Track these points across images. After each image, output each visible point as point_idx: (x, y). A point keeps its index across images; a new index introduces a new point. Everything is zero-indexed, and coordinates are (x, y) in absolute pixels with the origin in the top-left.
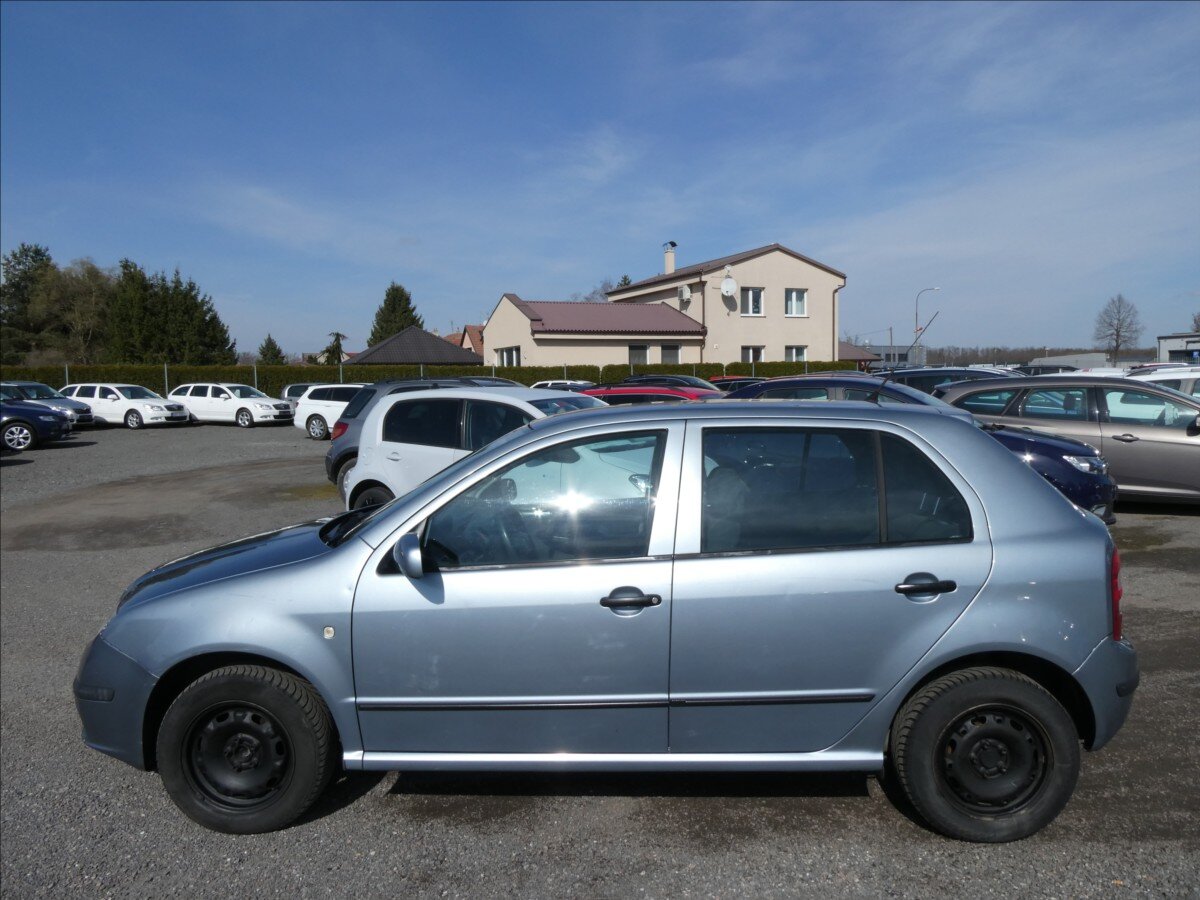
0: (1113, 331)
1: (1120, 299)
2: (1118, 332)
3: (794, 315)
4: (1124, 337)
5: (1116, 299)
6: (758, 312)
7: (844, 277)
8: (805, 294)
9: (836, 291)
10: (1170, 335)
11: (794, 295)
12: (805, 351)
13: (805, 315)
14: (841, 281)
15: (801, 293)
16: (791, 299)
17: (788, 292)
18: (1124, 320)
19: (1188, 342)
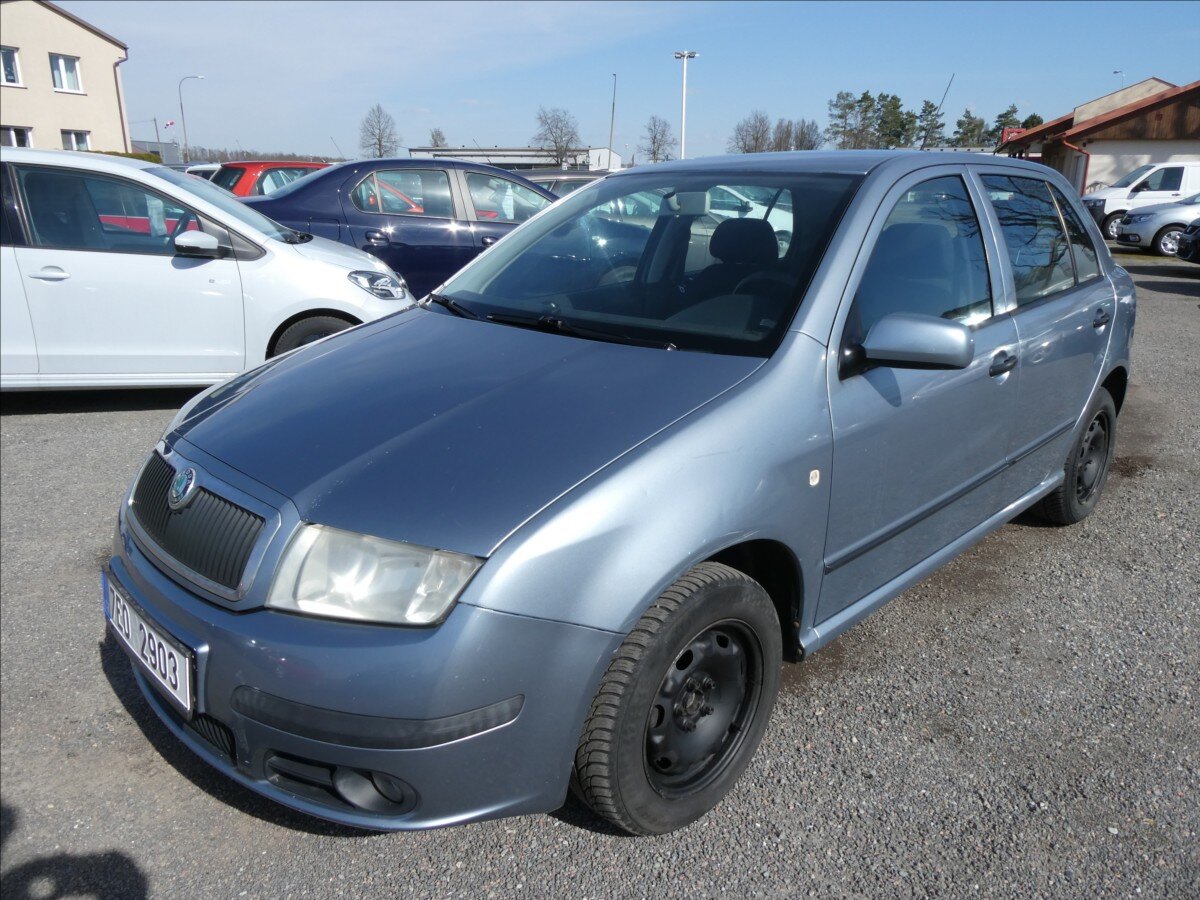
0: (376, 140)
1: (379, 109)
2: (380, 142)
3: (66, 89)
4: (385, 146)
5: (375, 108)
6: (13, 81)
7: (125, 49)
8: (77, 64)
9: (117, 64)
10: (416, 148)
11: (61, 62)
12: (88, 137)
13: (81, 92)
14: (121, 53)
15: (71, 61)
16: (58, 69)
17: (54, 58)
18: (384, 130)
19: (435, 156)
